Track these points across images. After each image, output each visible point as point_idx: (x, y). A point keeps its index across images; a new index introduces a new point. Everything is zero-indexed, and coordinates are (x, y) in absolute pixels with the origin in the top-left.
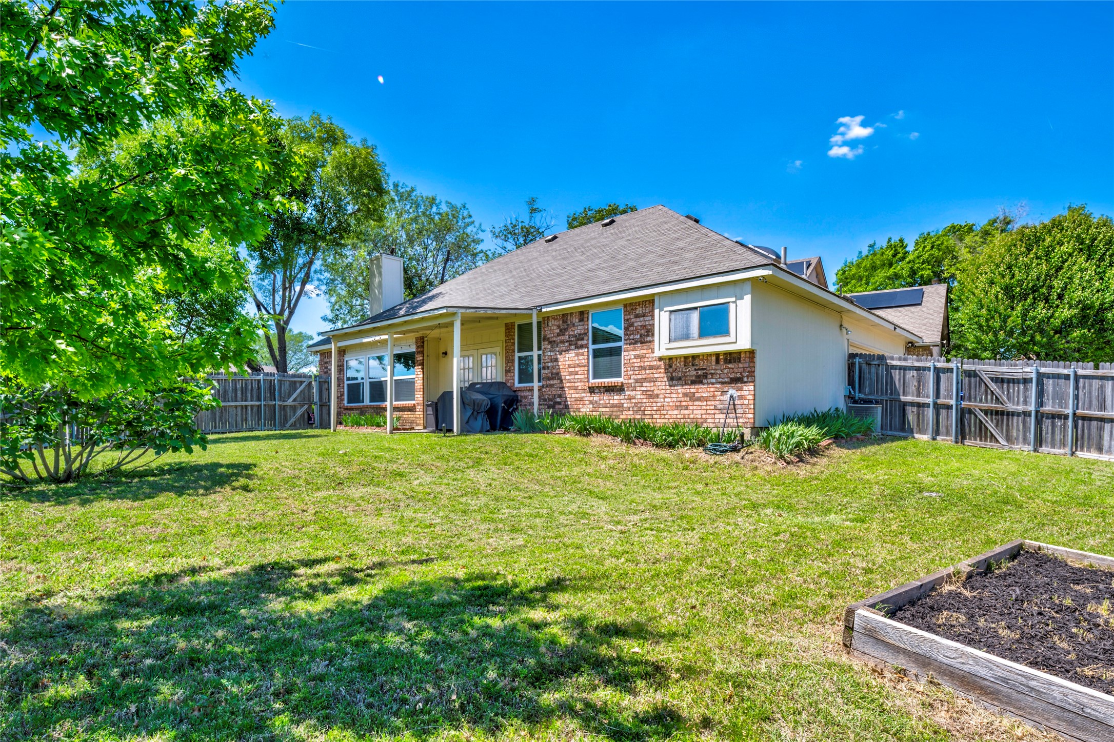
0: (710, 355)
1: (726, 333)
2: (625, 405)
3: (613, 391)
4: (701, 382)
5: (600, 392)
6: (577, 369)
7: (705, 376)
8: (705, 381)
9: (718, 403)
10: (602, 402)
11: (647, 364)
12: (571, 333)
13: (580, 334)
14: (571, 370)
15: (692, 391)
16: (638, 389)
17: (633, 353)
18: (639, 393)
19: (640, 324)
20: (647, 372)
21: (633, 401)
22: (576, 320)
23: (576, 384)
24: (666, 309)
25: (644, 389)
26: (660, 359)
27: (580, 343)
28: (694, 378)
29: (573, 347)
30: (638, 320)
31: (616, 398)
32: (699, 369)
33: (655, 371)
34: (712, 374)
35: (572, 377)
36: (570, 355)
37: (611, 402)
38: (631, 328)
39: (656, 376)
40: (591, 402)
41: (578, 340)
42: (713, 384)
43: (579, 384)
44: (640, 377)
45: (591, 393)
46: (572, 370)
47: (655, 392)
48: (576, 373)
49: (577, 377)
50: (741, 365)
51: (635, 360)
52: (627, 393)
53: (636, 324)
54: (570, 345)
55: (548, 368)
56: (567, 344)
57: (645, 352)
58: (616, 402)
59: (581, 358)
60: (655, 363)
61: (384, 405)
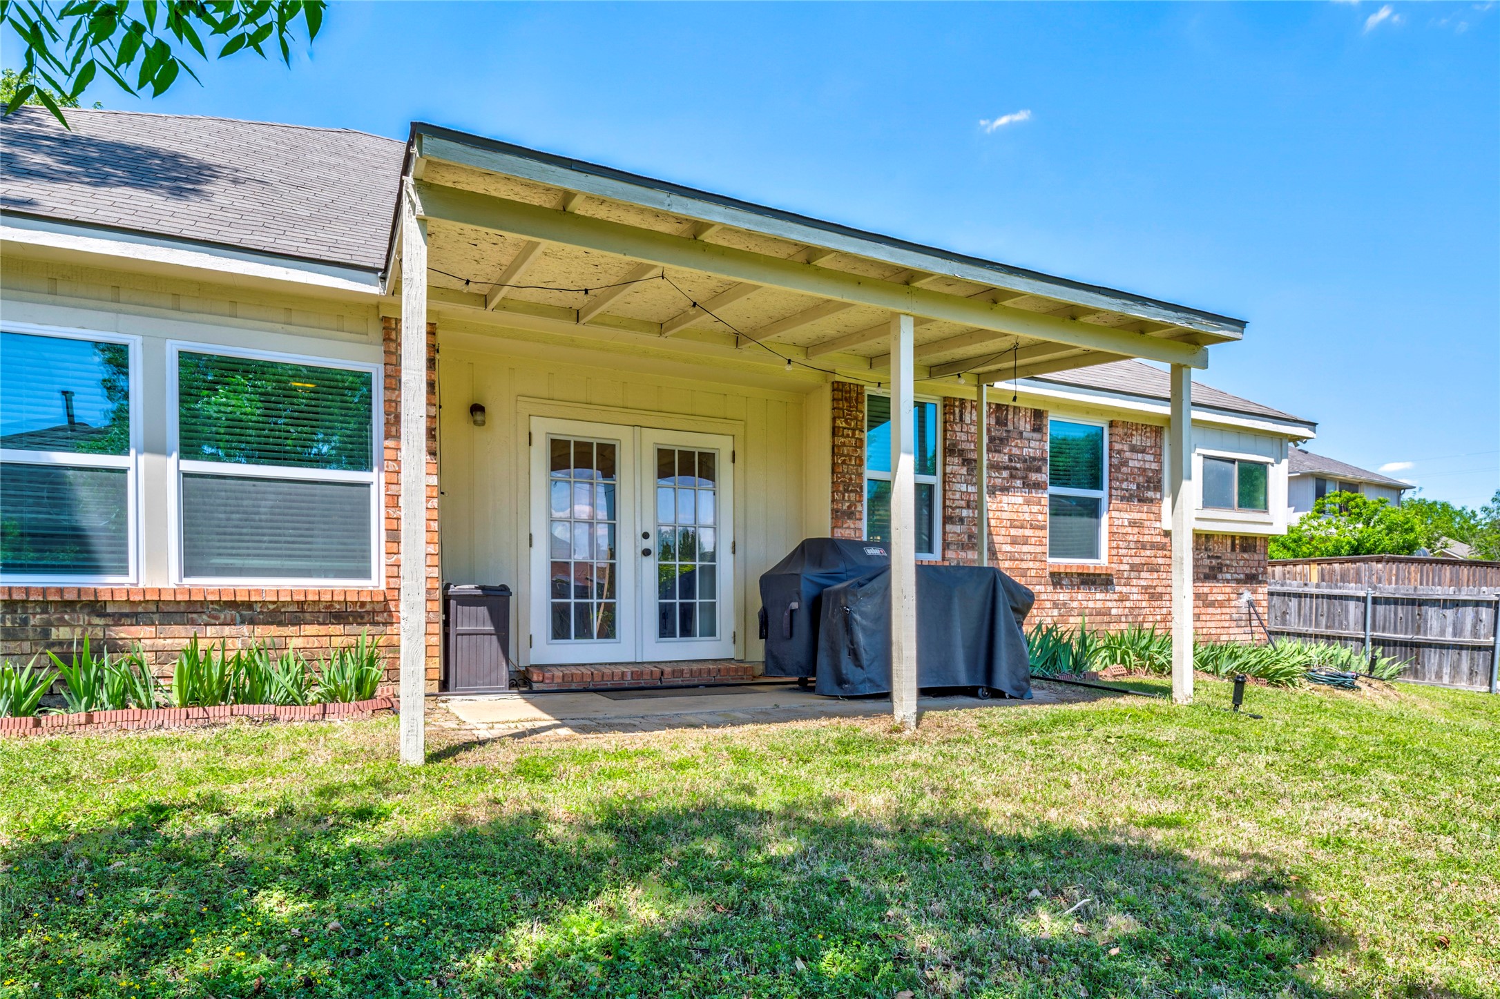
0: (1225, 536)
1: (1266, 507)
2: (1114, 612)
3: (1094, 583)
4: (1215, 578)
5: (1072, 585)
6: (1028, 532)
7: (1220, 568)
8: (1220, 576)
9: (1233, 610)
10: (1075, 604)
11: (1146, 538)
12: (1015, 451)
13: (1034, 459)
14: (1013, 532)
15: (1206, 590)
16: (1135, 582)
17: (1126, 515)
18: (1135, 590)
19: (1137, 464)
20: (1148, 553)
21: (1128, 604)
22: (1025, 426)
23: (1024, 565)
24: (1199, 450)
25: (1143, 583)
27: (1034, 476)
28: (1207, 571)
29: (1019, 483)
30: (1135, 456)
31: (1097, 598)
32: (1213, 557)
33: (1160, 553)
34: (1227, 566)
35: (1017, 548)
36: (1013, 500)
37: (1091, 604)
38: (1124, 469)
39: (1160, 561)
40: (1055, 605)
41: (1029, 469)
42: (1228, 581)
43: (1031, 565)
44: (1137, 560)
45: (1055, 585)
46: (1020, 532)
47: (1159, 590)
48: (1025, 541)
49: (1025, 548)
50: (1256, 557)
51: (1129, 530)
52: (1118, 589)
53: (1131, 464)
54: (1012, 477)
55: (961, 520)
56: (1005, 474)
57: (1144, 516)
58: (1099, 605)
59: (1035, 509)
60: (1158, 539)
61: (105, 584)
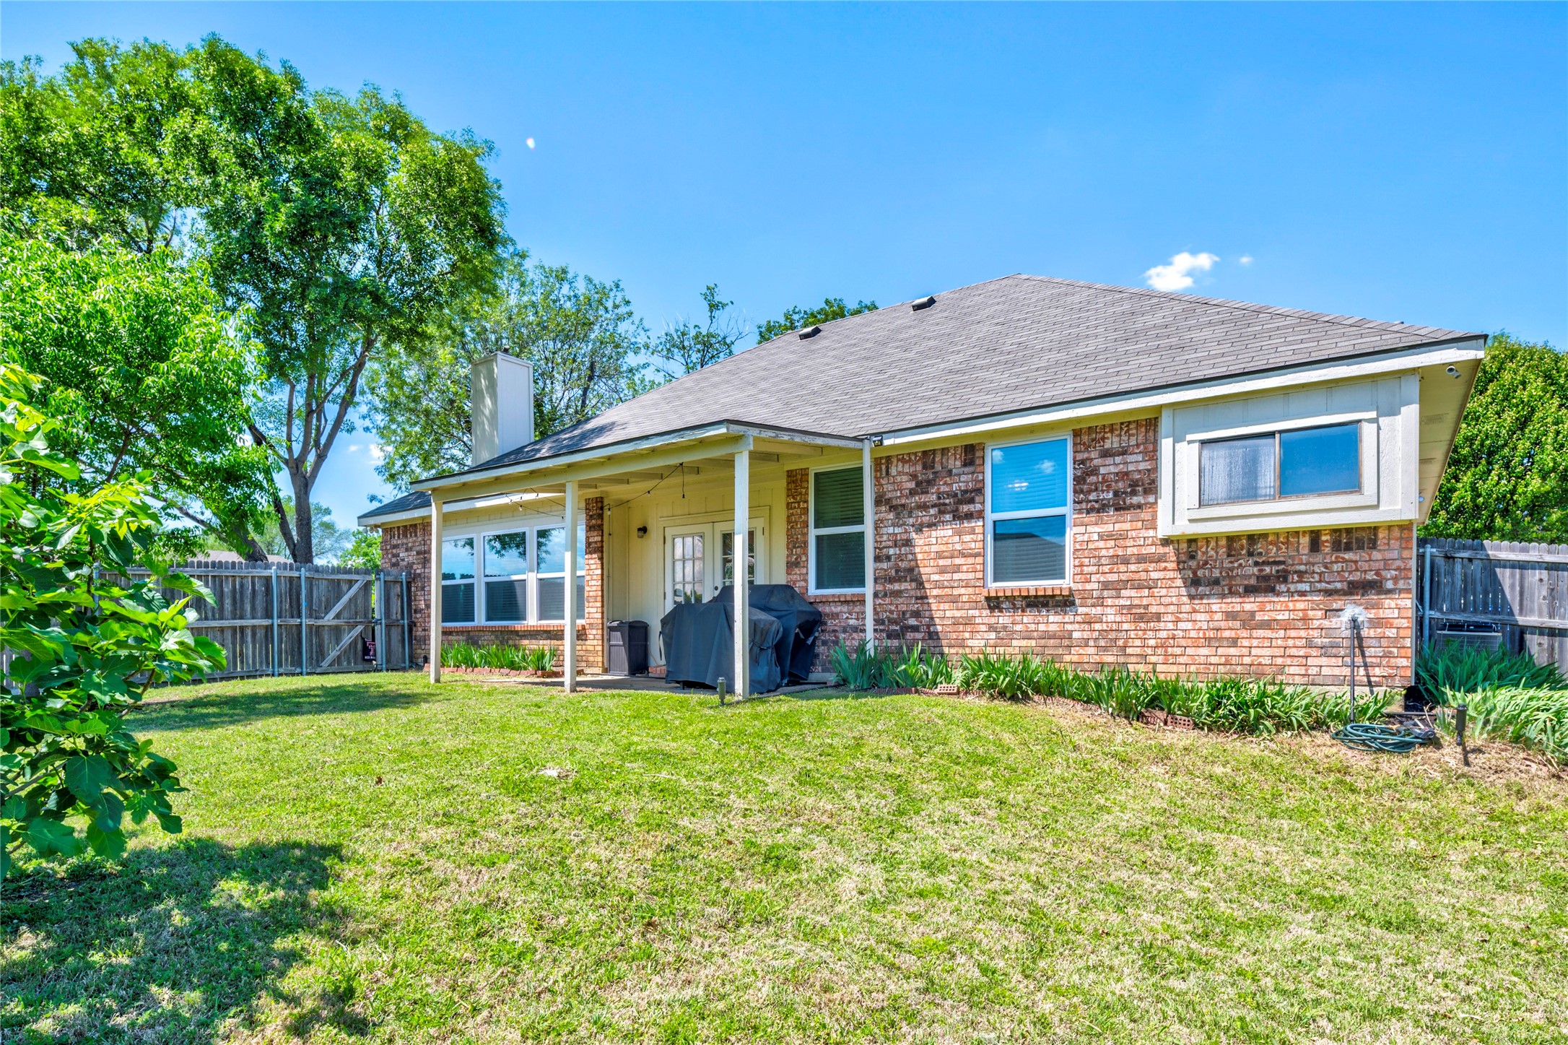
1: (1355, 486)
2: (1076, 635)
3: (1045, 605)
4: (1272, 590)
5: (1015, 608)
6: (957, 561)
7: (1283, 577)
8: (1283, 588)
9: (1315, 633)
10: (1018, 628)
11: (1130, 551)
12: (943, 489)
13: (966, 492)
14: (941, 562)
15: (1248, 607)
16: (1109, 602)
17: (1097, 529)
18: (1109, 610)
19: (1112, 469)
20: (1133, 567)
21: (1097, 626)
22: (955, 464)
23: (956, 592)
24: (1189, 437)
25: (1122, 602)
26: (1166, 542)
27: (965, 508)
28: (1253, 581)
29: (948, 517)
30: (1109, 460)
31: (1053, 621)
32: (1264, 563)
33: (1151, 566)
34: (1300, 573)
35: (947, 576)
36: (942, 533)
37: (1042, 627)
38: (1093, 479)
39: (1154, 575)
40: (991, 628)
41: (961, 502)
42: (1302, 594)
43: (962, 591)
44: (1114, 577)
45: (992, 609)
47: (1153, 609)
48: (957, 569)
49: (956, 576)
50: (1376, 555)
51: (1101, 544)
52: (1081, 610)
53: (1102, 470)
54: (941, 512)
55: (888, 558)
56: (932, 511)
57: (1127, 526)
58: (1053, 628)
59: (967, 538)
60: (1152, 549)
61: (518, 625)
